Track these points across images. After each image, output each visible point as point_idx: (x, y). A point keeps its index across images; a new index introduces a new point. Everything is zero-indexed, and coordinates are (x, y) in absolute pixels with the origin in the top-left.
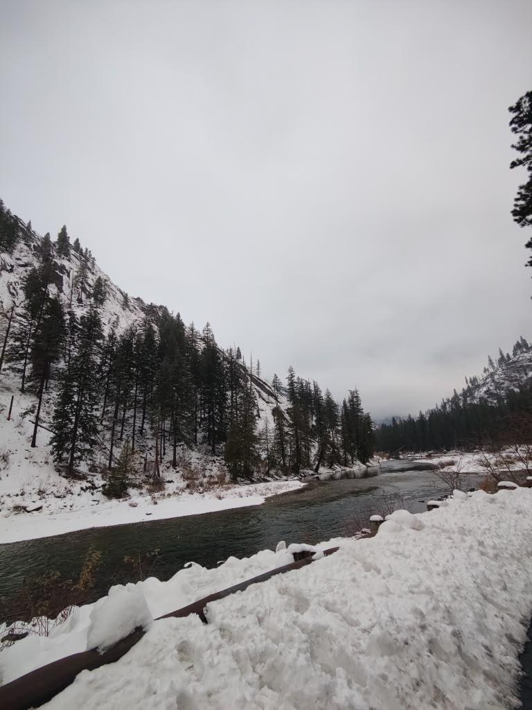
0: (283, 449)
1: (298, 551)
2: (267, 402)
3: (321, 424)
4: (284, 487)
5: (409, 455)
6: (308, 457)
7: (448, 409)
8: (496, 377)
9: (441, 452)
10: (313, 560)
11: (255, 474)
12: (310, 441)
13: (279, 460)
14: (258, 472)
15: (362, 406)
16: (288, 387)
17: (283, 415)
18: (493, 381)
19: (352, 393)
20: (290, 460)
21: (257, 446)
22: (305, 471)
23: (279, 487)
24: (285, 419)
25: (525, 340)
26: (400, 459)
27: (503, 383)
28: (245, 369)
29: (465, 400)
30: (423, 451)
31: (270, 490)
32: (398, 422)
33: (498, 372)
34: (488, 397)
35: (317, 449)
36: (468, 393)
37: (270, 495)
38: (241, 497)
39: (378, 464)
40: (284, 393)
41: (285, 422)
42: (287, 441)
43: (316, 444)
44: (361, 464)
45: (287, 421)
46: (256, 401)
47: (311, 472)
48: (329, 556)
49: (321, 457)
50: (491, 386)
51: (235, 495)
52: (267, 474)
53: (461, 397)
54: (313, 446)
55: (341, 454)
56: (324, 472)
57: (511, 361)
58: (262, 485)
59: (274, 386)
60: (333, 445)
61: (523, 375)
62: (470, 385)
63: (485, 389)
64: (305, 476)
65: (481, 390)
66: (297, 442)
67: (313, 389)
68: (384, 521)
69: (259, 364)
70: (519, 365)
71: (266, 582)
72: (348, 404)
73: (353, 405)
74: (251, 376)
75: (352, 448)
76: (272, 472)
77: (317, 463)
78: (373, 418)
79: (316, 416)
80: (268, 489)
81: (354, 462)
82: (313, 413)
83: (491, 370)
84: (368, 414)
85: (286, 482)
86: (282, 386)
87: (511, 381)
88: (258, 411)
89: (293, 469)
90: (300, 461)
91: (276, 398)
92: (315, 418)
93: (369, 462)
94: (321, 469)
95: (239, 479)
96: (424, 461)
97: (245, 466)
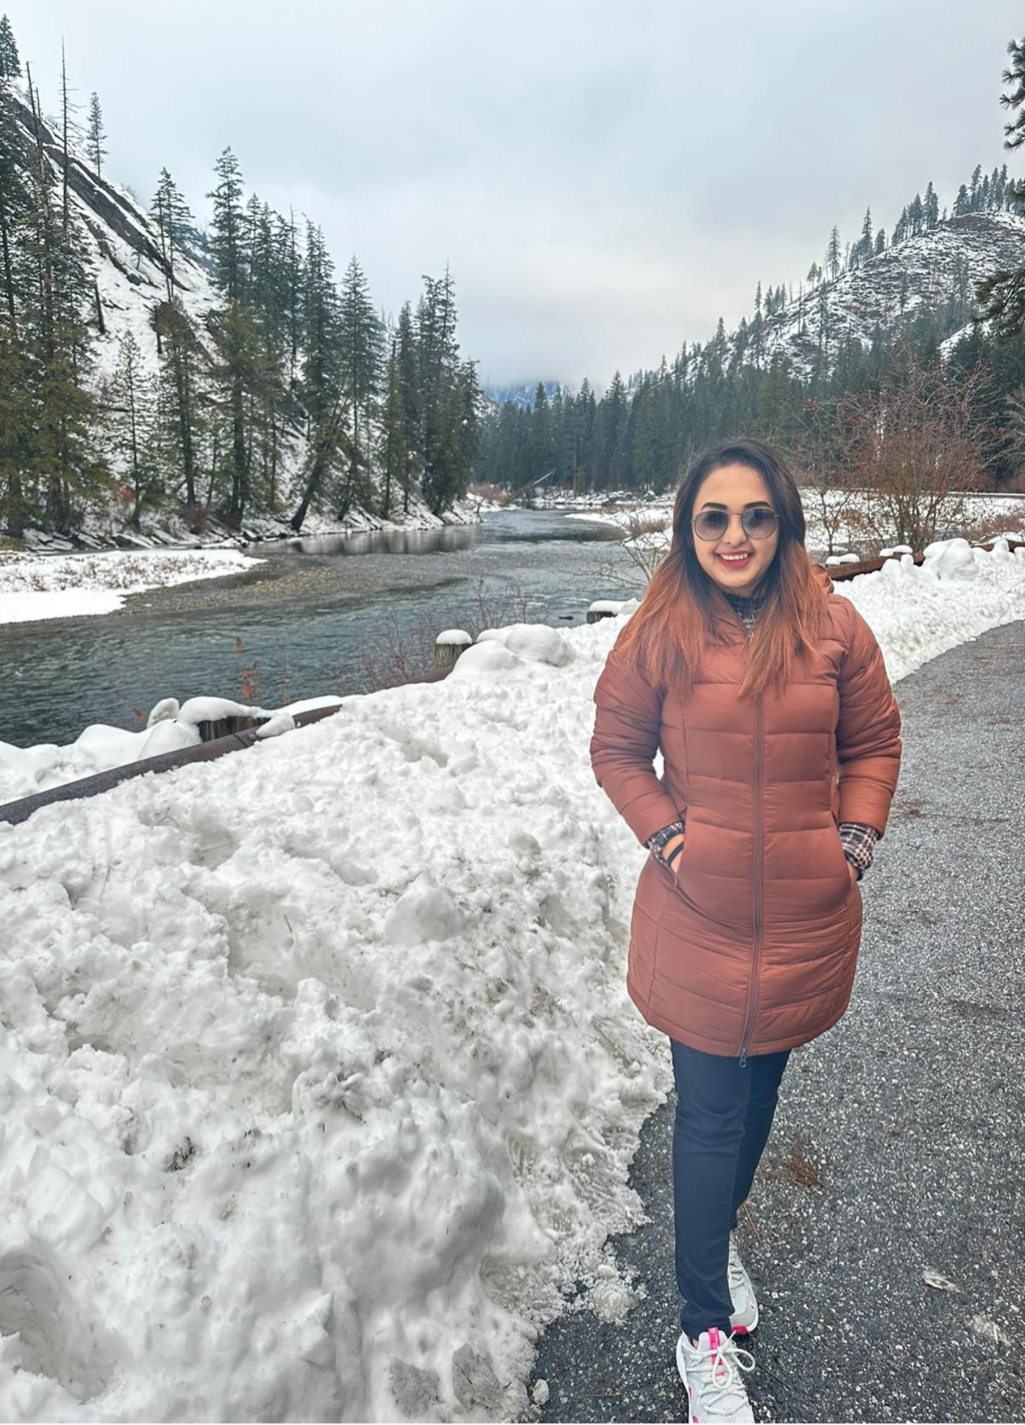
0: (189, 451)
1: (213, 717)
2: (132, 279)
3: (321, 381)
4: (190, 568)
5: (561, 498)
6: (273, 482)
7: (690, 376)
8: (832, 297)
9: (641, 494)
10: (260, 738)
11: (90, 521)
12: (284, 433)
13: (173, 483)
14: (101, 516)
15: (456, 338)
16: (215, 232)
17: (190, 335)
18: (822, 309)
19: (433, 288)
20: (212, 486)
21: (96, 430)
22: (258, 522)
23: (174, 566)
24: (199, 348)
25: (935, 197)
26: (535, 509)
27: (843, 319)
28: (35, 123)
29: (738, 357)
30: (598, 489)
31: (142, 572)
32: (550, 402)
33: (841, 285)
34: (795, 355)
35: (302, 459)
36: (753, 333)
37: (141, 588)
38: (43, 589)
39: (475, 520)
40: (199, 253)
41: (196, 359)
42: (202, 424)
43: (302, 445)
44: (428, 515)
45: (207, 356)
46: (87, 268)
47: (280, 529)
48: (310, 727)
49: (314, 483)
50: (812, 321)
51: (18, 583)
52: (133, 523)
53: (730, 345)
54: (292, 447)
55: (376, 480)
56: (319, 528)
57: (881, 256)
58: (117, 555)
59: (160, 220)
60: (354, 453)
61: (895, 302)
62: (764, 312)
63: (795, 329)
64: (259, 539)
65: (785, 330)
66: (238, 428)
67: (305, 254)
68: (474, 643)
69: (96, 116)
70: (896, 270)
71: (101, 796)
72: (415, 325)
73: (431, 328)
74: (65, 160)
75: (410, 466)
76: (149, 519)
77: (299, 501)
78: (482, 381)
79: (308, 351)
80: (133, 569)
81: (411, 508)
82: (297, 342)
83: (828, 276)
84: (471, 364)
85: (196, 554)
86: (192, 224)
87: (863, 316)
88: (96, 306)
89: (219, 513)
90: (243, 490)
91: (168, 270)
92: (302, 358)
93: (451, 510)
94: (311, 522)
95: (30, 534)
96: (595, 517)
97: (55, 495)
